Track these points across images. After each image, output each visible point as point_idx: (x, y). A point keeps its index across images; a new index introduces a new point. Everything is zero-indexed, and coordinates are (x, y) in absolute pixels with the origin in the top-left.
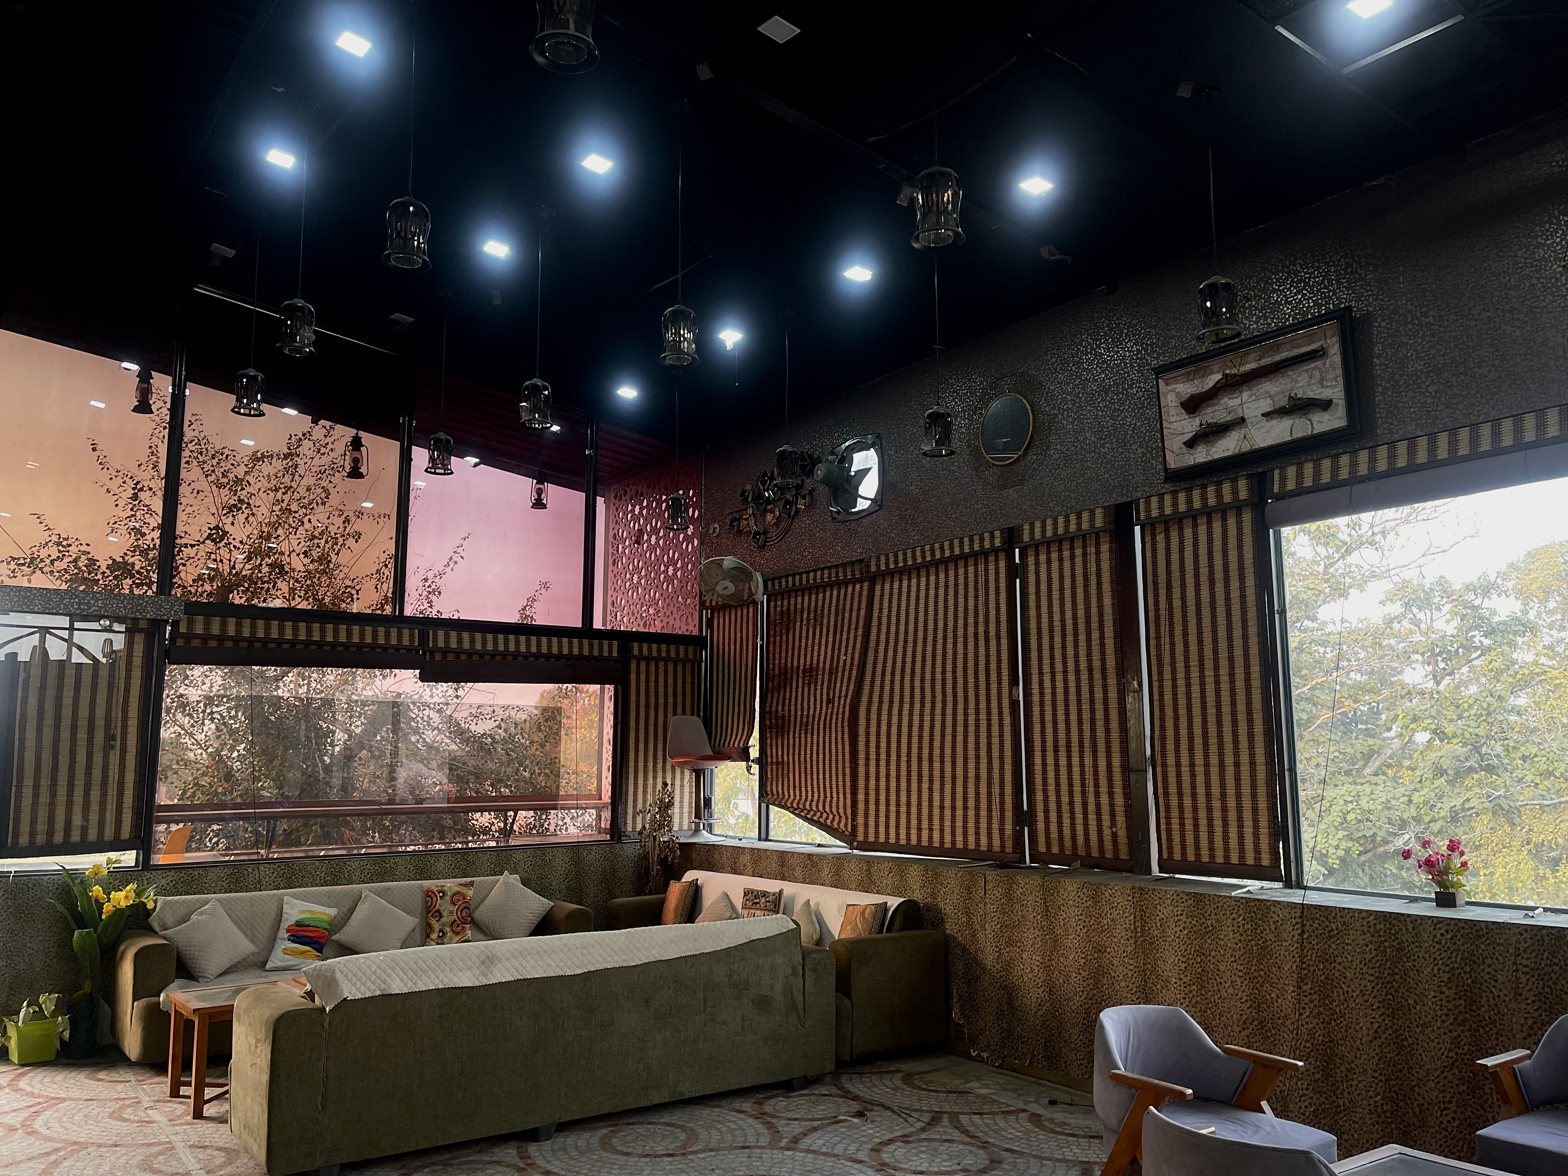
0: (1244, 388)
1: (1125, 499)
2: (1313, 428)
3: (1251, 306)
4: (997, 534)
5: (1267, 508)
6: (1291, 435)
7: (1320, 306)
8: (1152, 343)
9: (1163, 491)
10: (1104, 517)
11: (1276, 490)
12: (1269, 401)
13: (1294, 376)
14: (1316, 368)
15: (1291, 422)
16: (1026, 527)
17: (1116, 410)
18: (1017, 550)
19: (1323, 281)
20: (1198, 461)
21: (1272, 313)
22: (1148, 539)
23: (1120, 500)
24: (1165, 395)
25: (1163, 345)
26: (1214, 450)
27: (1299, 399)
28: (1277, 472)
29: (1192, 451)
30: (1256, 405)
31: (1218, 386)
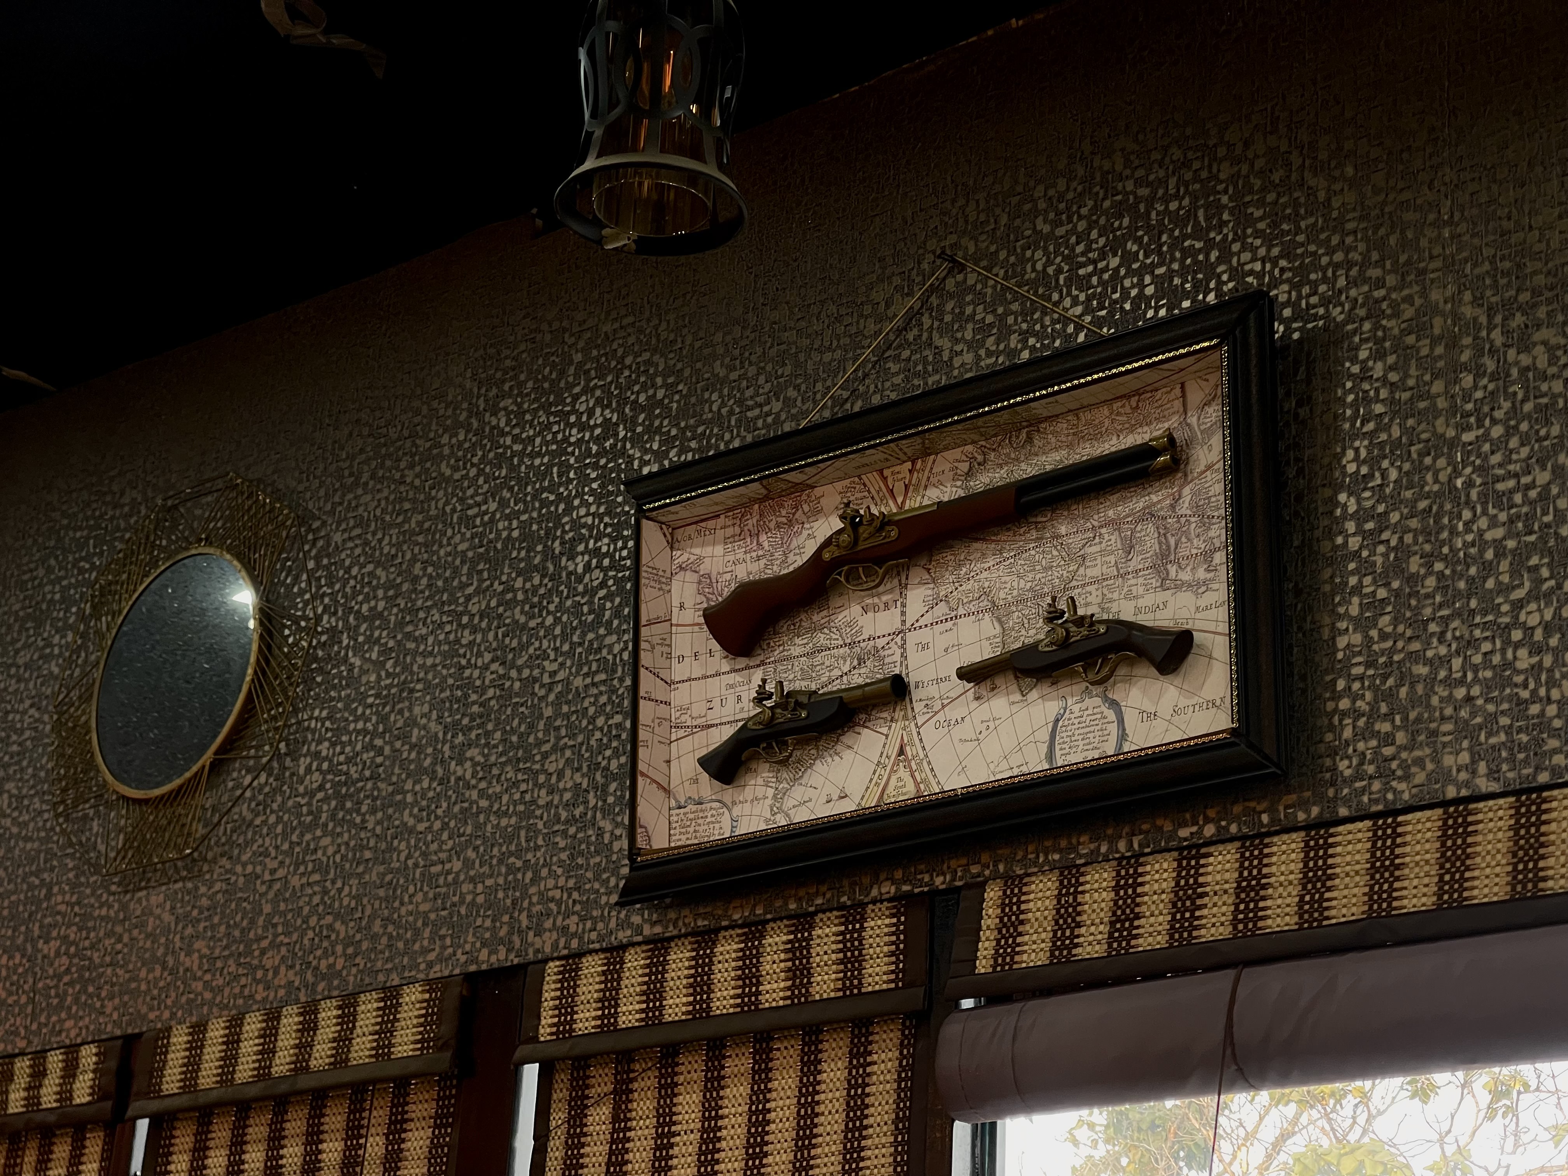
0: (917, 574)
1: (501, 957)
2: (1123, 736)
3: (964, 289)
4: (88, 1056)
5: (951, 1030)
6: (1050, 755)
7: (1177, 295)
8: (653, 402)
9: (623, 936)
10: (427, 1019)
11: (983, 966)
12: (989, 627)
13: (1076, 541)
14: (1149, 514)
15: (1053, 707)
16: (180, 1038)
17: (518, 628)
18: (143, 1126)
20: (742, 830)
21: (1025, 314)
22: (558, 1117)
23: (487, 960)
24: (664, 581)
25: (683, 413)
26: (798, 793)
27: (1080, 621)
28: (993, 894)
29: (728, 793)
30: (948, 639)
31: (826, 556)
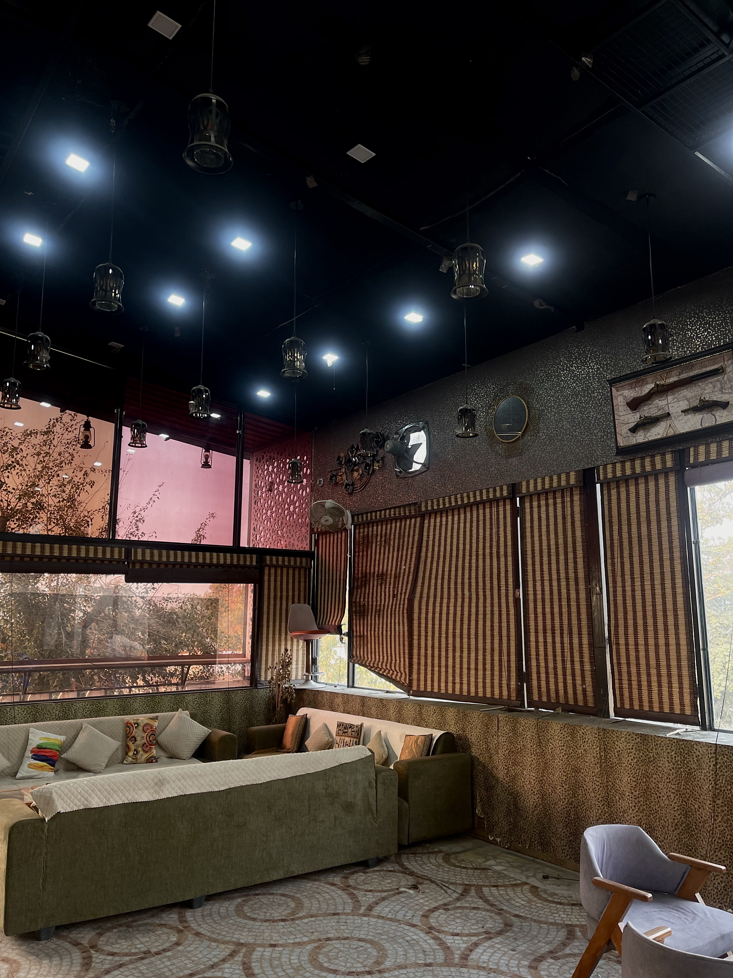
0: (669, 393)
1: (590, 466)
2: (716, 420)
3: (673, 339)
4: (505, 488)
5: (686, 473)
6: (701, 425)
7: (719, 340)
8: (607, 364)
9: (615, 461)
10: (576, 478)
11: (691, 461)
12: (686, 402)
13: (703, 386)
14: (718, 380)
15: (701, 416)
16: (524, 483)
17: (583, 407)
18: (518, 499)
19: (722, 323)
20: (638, 441)
21: (688, 344)
22: (605, 492)
23: (587, 467)
24: (617, 398)
25: (615, 365)
26: (649, 434)
27: (707, 401)
28: (692, 449)
29: (634, 435)
30: (677, 405)
31: (652, 392)
